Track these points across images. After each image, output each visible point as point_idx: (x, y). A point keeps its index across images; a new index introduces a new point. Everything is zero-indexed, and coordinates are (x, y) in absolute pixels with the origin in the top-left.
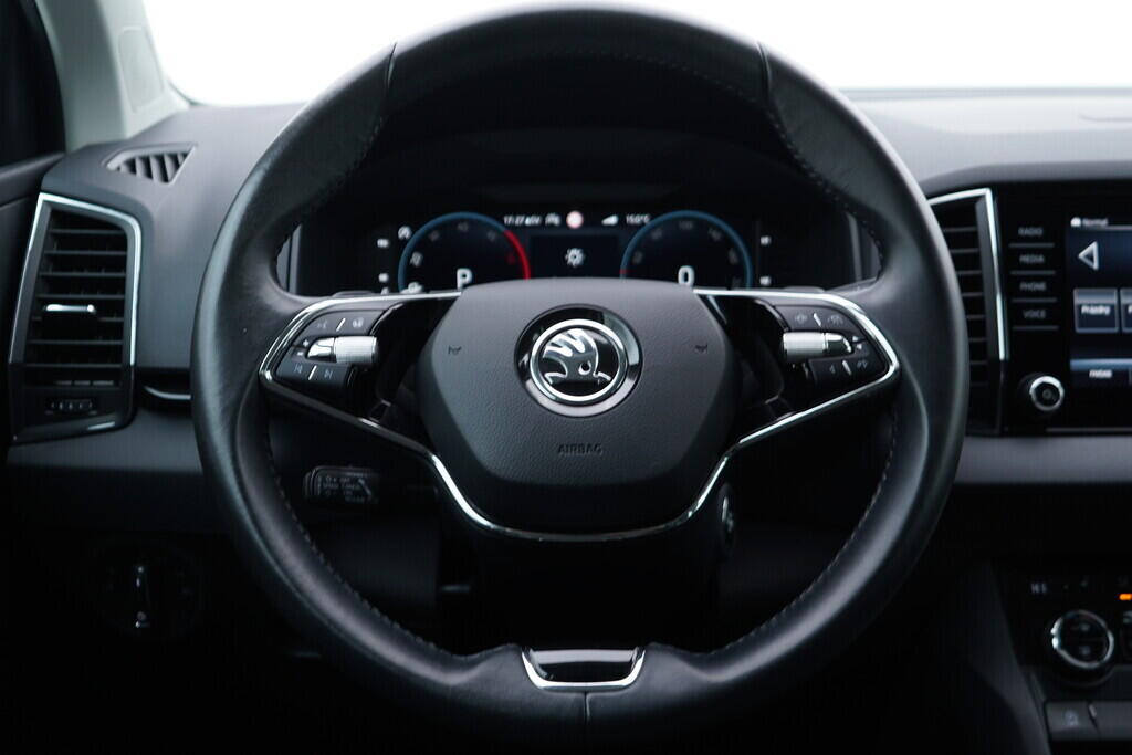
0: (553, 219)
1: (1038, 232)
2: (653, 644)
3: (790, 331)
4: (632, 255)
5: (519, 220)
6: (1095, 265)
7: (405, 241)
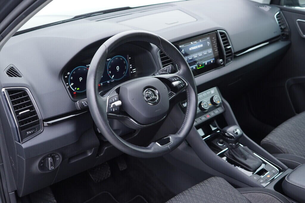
3: (173, 82)
6: (184, 53)
7: (69, 75)
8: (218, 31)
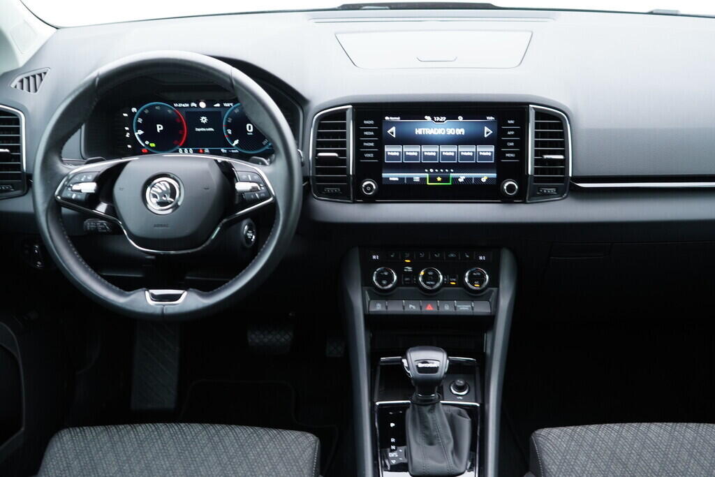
0: (193, 104)
1: (372, 122)
2: (191, 289)
3: (240, 181)
4: (227, 119)
5: (180, 105)
6: (394, 136)
7: (135, 113)
8: (530, 106)
